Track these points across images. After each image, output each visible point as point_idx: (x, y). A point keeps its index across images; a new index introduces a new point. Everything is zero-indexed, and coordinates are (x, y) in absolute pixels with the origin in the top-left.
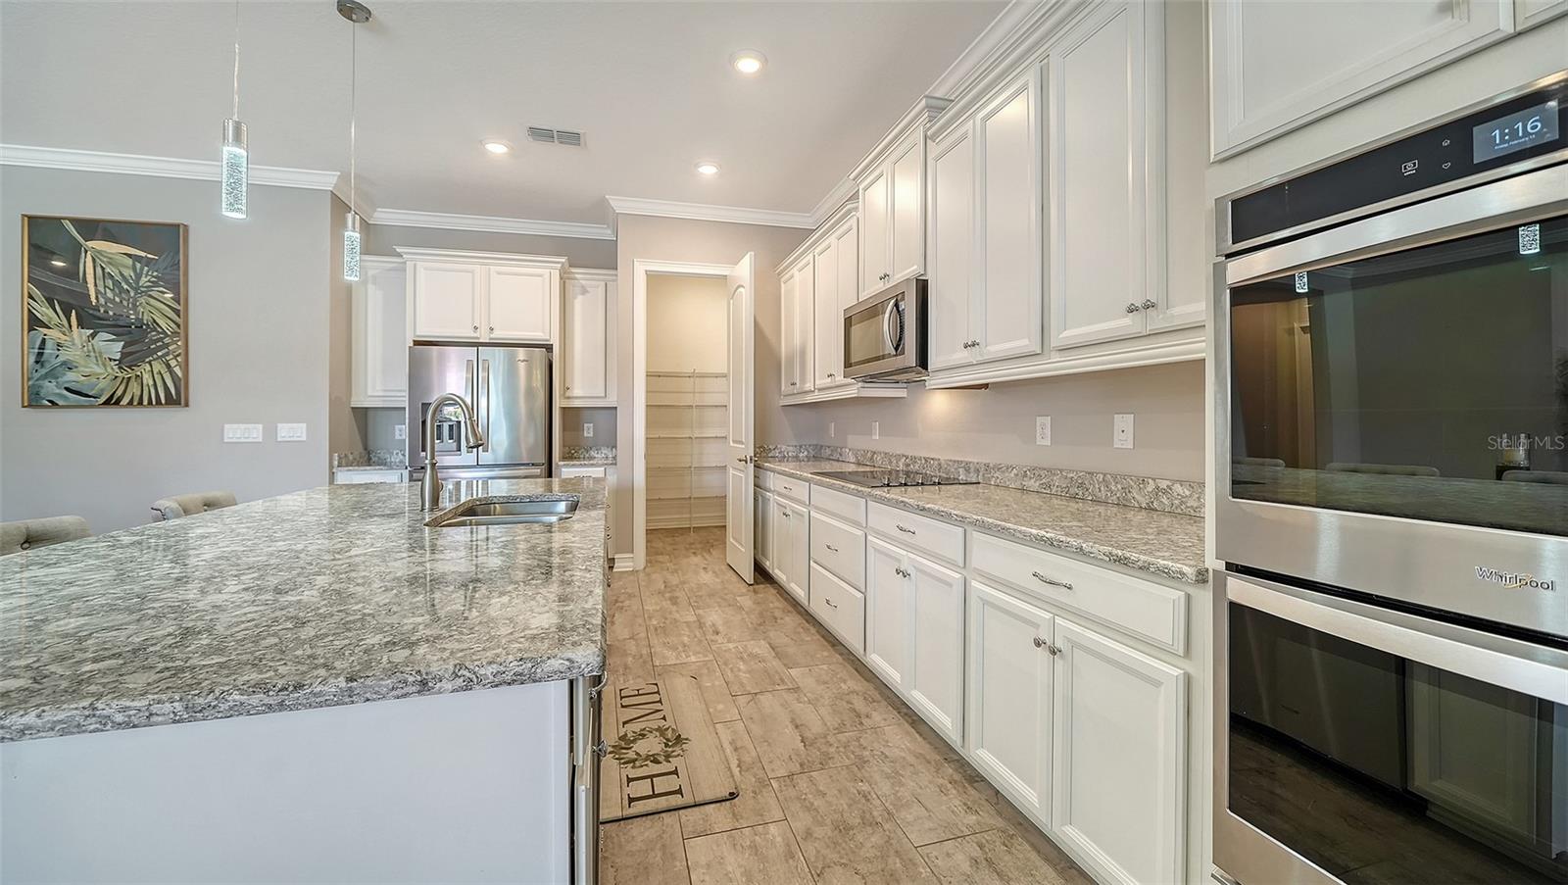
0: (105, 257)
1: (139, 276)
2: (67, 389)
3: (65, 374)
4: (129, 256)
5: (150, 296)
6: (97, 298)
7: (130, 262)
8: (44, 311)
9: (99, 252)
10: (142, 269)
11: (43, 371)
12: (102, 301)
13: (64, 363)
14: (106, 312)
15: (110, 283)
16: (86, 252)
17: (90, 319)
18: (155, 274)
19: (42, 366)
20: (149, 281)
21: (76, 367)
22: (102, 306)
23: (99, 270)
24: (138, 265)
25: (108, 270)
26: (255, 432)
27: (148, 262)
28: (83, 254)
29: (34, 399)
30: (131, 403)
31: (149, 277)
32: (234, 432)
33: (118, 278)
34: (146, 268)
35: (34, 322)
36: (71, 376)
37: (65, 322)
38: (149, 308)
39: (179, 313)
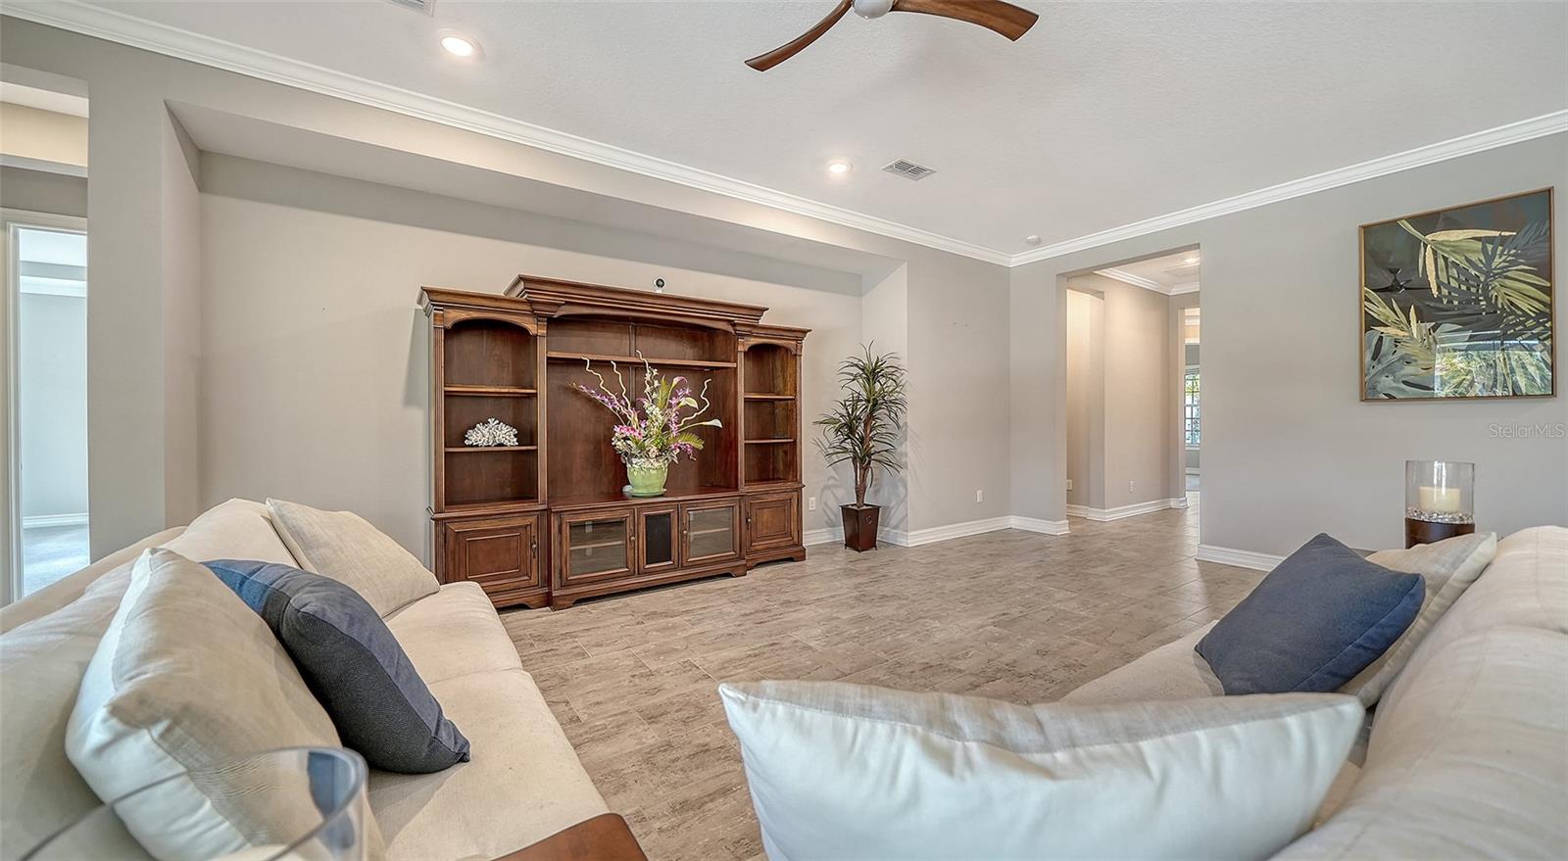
0: (1447, 246)
1: (1490, 259)
2: (1404, 382)
3: (1402, 369)
4: (1478, 239)
5: (1507, 277)
6: (1439, 288)
7: (1479, 245)
8: (1380, 310)
9: (1442, 243)
10: (1494, 250)
11: (1380, 367)
12: (1445, 291)
13: (1402, 358)
14: (1450, 302)
15: (1454, 272)
16: (1425, 246)
17: (1432, 313)
18: (1513, 251)
19: (1379, 362)
20: (1504, 261)
21: (1415, 361)
22: (1445, 297)
23: (1441, 261)
24: (1490, 247)
25: (1451, 259)
27: (1503, 241)
28: (1423, 249)
29: (1369, 393)
31: (1504, 258)
33: (1464, 264)
34: (1500, 248)
35: (1370, 322)
36: (1409, 369)
37: (1405, 321)
38: (1504, 290)
39: (1549, 291)
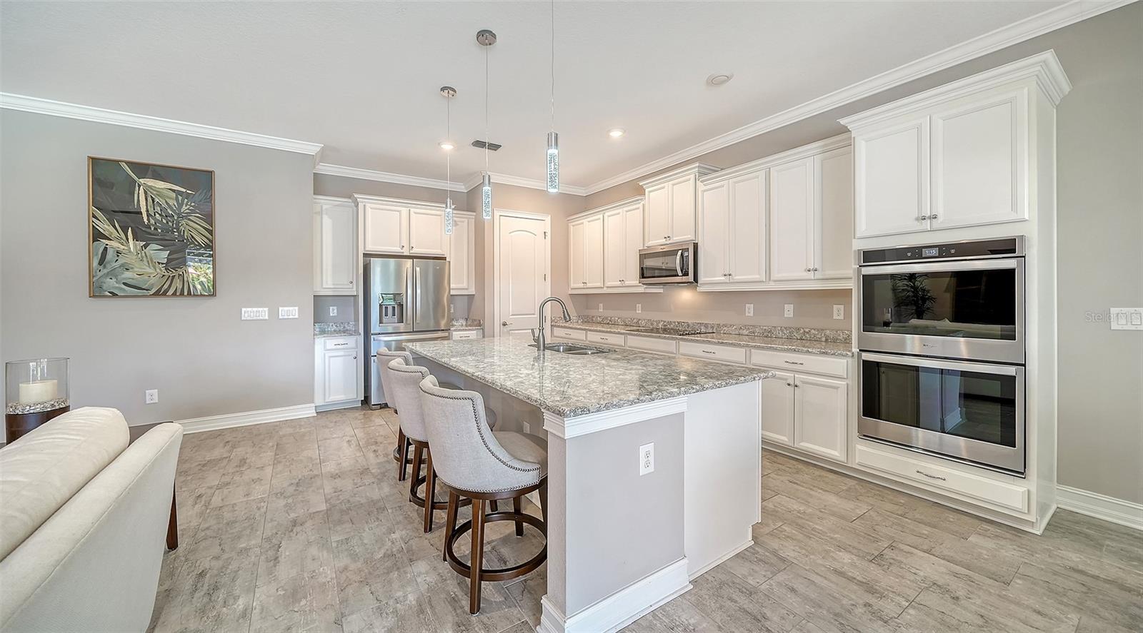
0: (155, 191)
1: (180, 205)
2: (124, 284)
3: (123, 273)
4: (174, 191)
5: (189, 220)
6: (148, 220)
7: (174, 195)
8: (105, 227)
9: (150, 187)
10: (183, 201)
11: (105, 271)
12: (152, 221)
13: (122, 265)
14: (155, 229)
15: (158, 209)
16: (139, 186)
17: (143, 234)
18: (193, 204)
19: (105, 267)
20: (188, 209)
21: (132, 268)
22: (153, 225)
23: (149, 199)
24: (180, 198)
25: (157, 200)
26: (263, 313)
27: (188, 196)
28: (137, 188)
29: (96, 291)
30: (174, 294)
31: (188, 207)
32: (248, 313)
33: (164, 205)
34: (186, 200)
35: (97, 235)
36: (127, 274)
37: (124, 238)
38: (188, 227)
39: (211, 232)
